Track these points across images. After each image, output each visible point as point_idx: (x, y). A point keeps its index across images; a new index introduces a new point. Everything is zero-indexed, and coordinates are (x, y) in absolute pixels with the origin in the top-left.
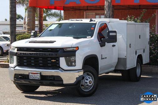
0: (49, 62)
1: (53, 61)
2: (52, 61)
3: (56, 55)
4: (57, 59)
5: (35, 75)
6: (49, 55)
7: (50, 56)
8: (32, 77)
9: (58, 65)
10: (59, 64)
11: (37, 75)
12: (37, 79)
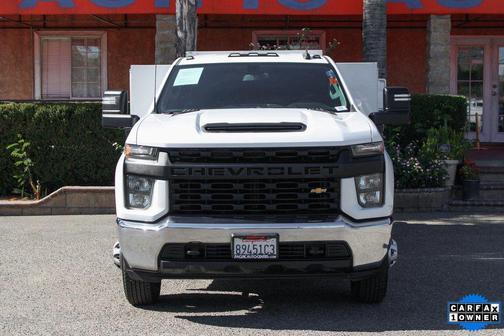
0: (301, 196)
1: (319, 191)
2: (313, 191)
3: (331, 172)
4: (332, 185)
5: (258, 243)
6: (307, 173)
7: (309, 176)
8: (243, 249)
9: (332, 206)
10: (337, 200)
11: (263, 243)
12: (266, 257)
